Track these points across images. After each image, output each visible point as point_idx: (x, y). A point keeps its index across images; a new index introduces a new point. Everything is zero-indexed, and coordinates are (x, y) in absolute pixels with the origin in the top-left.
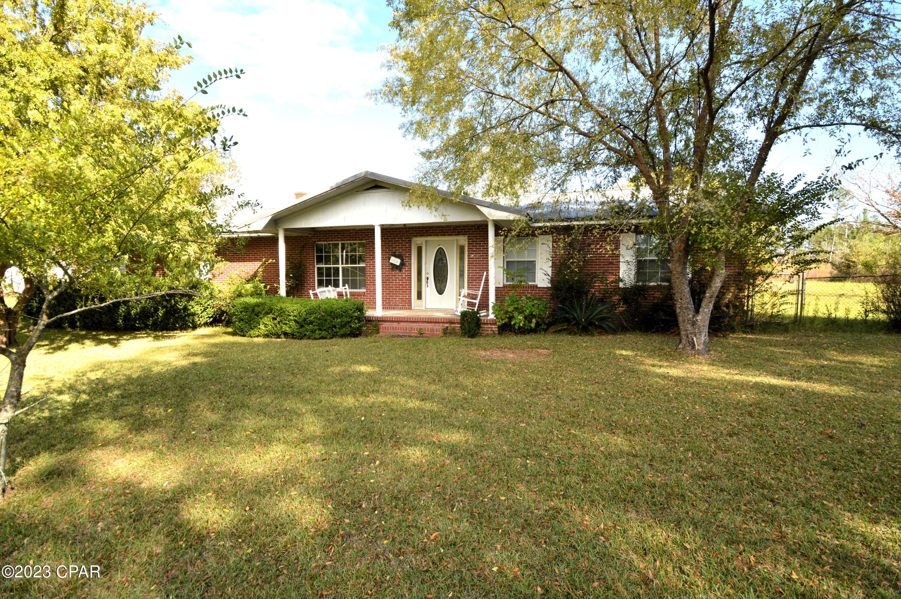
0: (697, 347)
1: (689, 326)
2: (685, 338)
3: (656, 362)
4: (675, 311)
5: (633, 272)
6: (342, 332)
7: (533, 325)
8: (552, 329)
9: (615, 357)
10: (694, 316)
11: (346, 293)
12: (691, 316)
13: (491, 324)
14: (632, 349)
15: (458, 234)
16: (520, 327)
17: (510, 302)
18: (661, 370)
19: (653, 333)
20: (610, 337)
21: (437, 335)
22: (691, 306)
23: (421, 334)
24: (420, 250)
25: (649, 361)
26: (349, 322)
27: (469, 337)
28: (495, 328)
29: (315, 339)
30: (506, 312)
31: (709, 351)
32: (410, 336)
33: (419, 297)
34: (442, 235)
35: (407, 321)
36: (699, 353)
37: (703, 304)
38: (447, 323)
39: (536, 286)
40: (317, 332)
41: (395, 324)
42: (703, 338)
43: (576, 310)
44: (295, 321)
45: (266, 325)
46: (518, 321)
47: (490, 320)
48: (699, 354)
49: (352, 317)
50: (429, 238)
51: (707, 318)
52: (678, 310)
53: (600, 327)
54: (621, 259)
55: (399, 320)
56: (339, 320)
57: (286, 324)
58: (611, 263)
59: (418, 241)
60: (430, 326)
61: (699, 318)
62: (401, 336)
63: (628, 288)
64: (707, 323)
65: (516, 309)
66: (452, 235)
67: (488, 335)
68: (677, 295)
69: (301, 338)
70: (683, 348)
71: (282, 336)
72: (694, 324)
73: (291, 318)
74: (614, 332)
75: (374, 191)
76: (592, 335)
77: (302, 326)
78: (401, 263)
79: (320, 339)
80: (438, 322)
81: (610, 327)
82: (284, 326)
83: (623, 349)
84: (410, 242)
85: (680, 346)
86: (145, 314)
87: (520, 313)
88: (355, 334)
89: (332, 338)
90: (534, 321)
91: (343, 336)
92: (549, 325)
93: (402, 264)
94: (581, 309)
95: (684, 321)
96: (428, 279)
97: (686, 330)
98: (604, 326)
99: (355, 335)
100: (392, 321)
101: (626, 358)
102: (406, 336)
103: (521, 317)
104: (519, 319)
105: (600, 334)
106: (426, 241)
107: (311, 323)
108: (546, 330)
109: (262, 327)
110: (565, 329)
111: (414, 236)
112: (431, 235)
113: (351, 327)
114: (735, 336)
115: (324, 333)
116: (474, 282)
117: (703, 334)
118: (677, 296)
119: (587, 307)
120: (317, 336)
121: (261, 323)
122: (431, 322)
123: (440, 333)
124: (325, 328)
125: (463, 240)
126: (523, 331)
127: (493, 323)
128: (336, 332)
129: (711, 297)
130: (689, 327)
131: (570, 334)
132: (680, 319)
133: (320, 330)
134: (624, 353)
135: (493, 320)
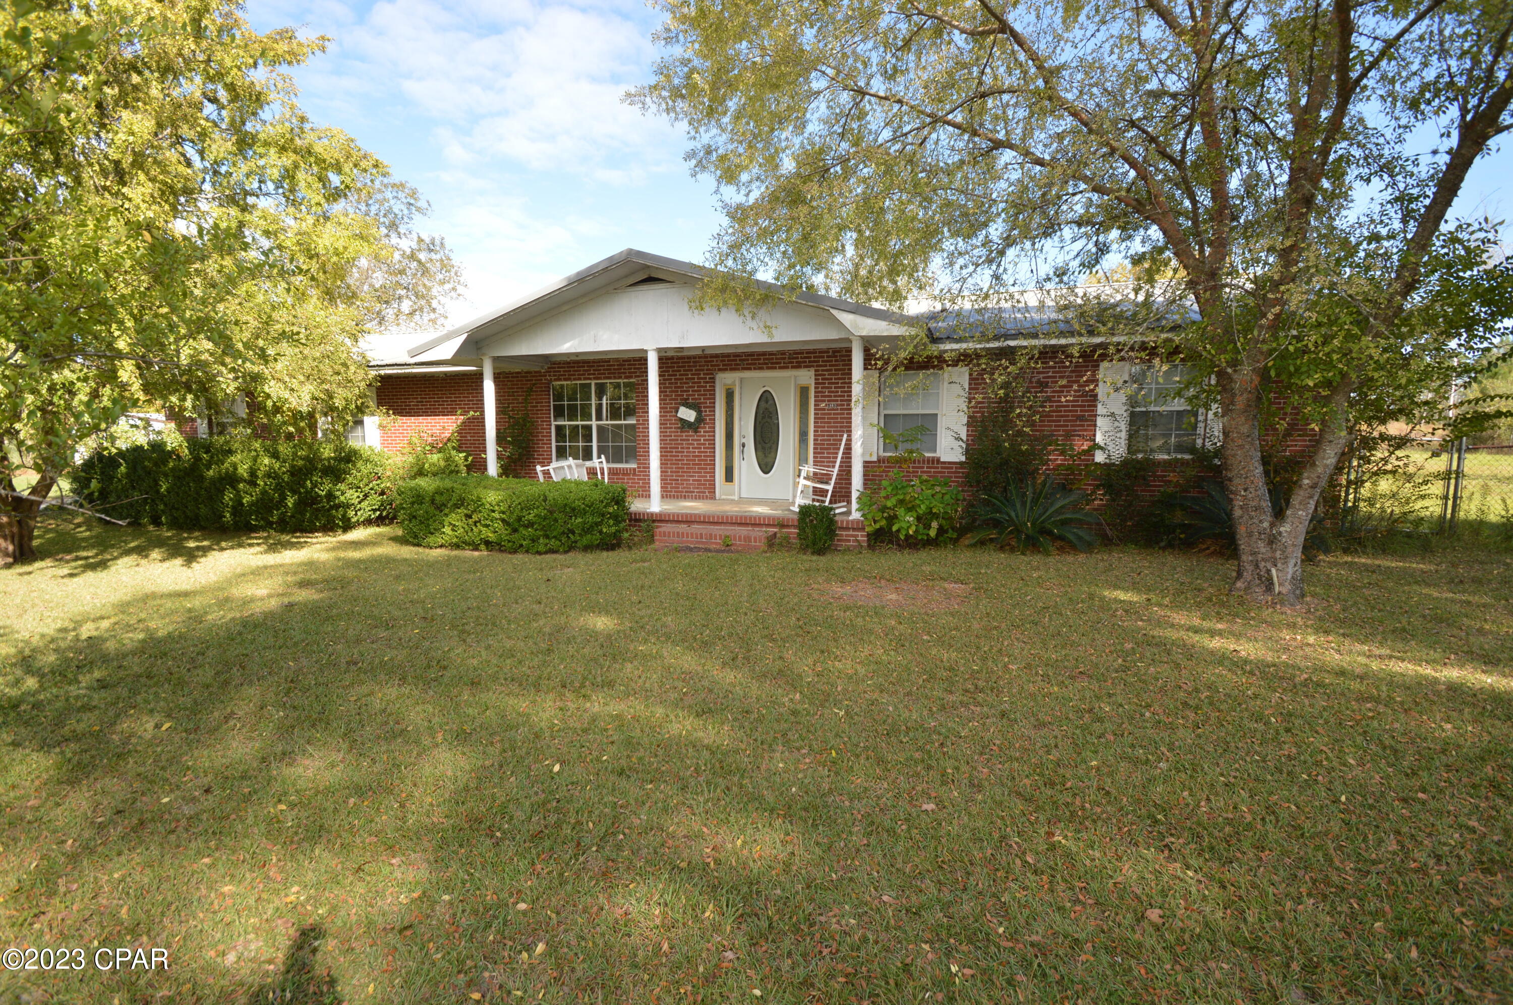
0: (1277, 590)
1: (1261, 544)
2: (1250, 568)
3: (1196, 622)
4: (1229, 515)
5: (1124, 435)
6: (585, 540)
7: (933, 533)
8: (968, 540)
9: (1106, 606)
10: (1272, 525)
11: (602, 470)
12: (1266, 525)
13: (854, 529)
14: (1134, 587)
15: (798, 366)
16: (908, 537)
17: (889, 489)
18: (1215, 643)
19: (1164, 549)
20: (1082, 557)
21: (756, 548)
22: (1266, 504)
23: (728, 547)
24: (730, 395)
25: (1179, 618)
26: (597, 524)
27: (813, 553)
28: (861, 537)
29: (539, 553)
30: (884, 509)
31: (1303, 596)
32: (707, 550)
33: (729, 477)
34: (768, 368)
35: (704, 522)
36: (1281, 600)
37: (1295, 501)
38: (774, 526)
39: (938, 460)
40: (541, 540)
41: (683, 528)
42: (1290, 570)
43: (1014, 505)
44: (503, 520)
45: (454, 528)
46: (905, 525)
47: (853, 521)
48: (1282, 603)
49: (603, 515)
50: (747, 374)
51: (1302, 529)
52: (1237, 513)
53: (1061, 538)
54: (1101, 410)
55: (689, 520)
56: (579, 520)
57: (487, 526)
58: (1081, 418)
59: (725, 379)
60: (743, 531)
61: (1285, 528)
62: (691, 550)
63: (1114, 464)
64: (1301, 539)
65: (901, 502)
66: (787, 368)
67: (848, 550)
68: (1236, 481)
69: (515, 552)
70: (1247, 588)
71: (483, 547)
72: (1272, 541)
73: (496, 515)
74: (1089, 548)
75: (645, 287)
76: (1047, 554)
77: (515, 531)
78: (696, 419)
79: (546, 553)
80: (760, 525)
81: (1080, 538)
82: (484, 529)
83: (1116, 587)
84: (713, 381)
85: (1239, 584)
87: (909, 510)
88: (611, 544)
89: (566, 552)
90: (935, 525)
91: (587, 548)
92: (963, 531)
93: (699, 420)
94: (1024, 504)
95: (1250, 535)
96: (744, 445)
97: (1254, 554)
98: (1070, 537)
99: (611, 547)
100: (678, 522)
101: (1129, 609)
102: (699, 549)
103: (910, 518)
104: (907, 522)
105: (1061, 550)
106: (741, 380)
107: (531, 524)
108: (955, 541)
109: (447, 530)
110: (991, 540)
111: (720, 370)
112: (750, 369)
113: (601, 532)
114: (1330, 558)
115: (553, 543)
116: (825, 452)
117: (1292, 562)
118: (1237, 484)
119: (1035, 500)
120: (541, 548)
121: (446, 523)
122: (746, 524)
123: (762, 545)
124: (555, 533)
125: (806, 377)
126: (912, 544)
127: (858, 526)
128: (576, 542)
129: (1314, 486)
130: (1262, 547)
131: (1002, 549)
132: (1242, 530)
133: (547, 537)
134: (1122, 596)
135: (858, 521)
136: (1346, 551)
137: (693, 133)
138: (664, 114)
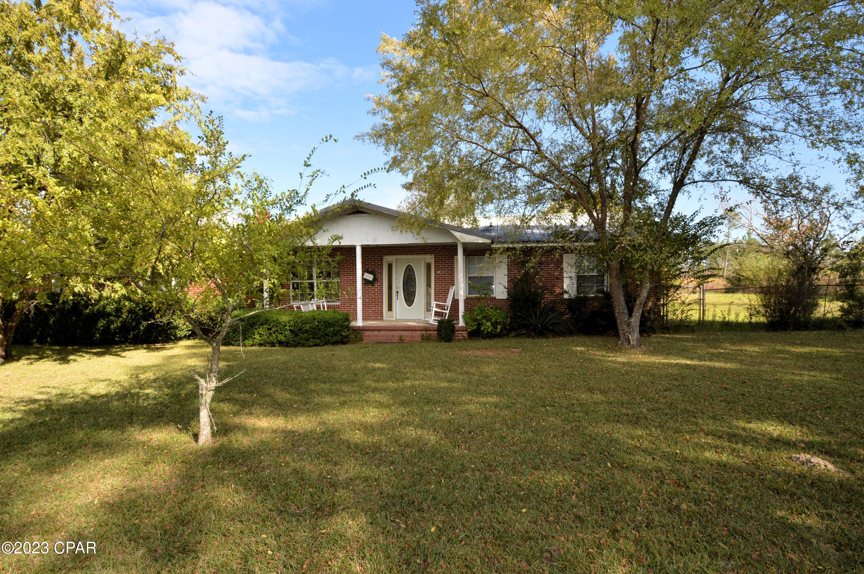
0: (632, 343)
1: (625, 326)
2: (622, 336)
3: (604, 353)
4: (614, 315)
5: (575, 286)
6: (334, 339)
7: (498, 330)
8: (513, 334)
9: (573, 352)
10: (628, 319)
11: (323, 306)
12: (626, 319)
13: (461, 331)
14: (583, 346)
15: (426, 253)
16: (488, 332)
17: (478, 311)
18: (610, 359)
19: (594, 335)
20: (562, 338)
21: (416, 341)
22: (626, 311)
23: (401, 340)
24: (390, 266)
25: (600, 353)
26: (340, 331)
27: (445, 341)
28: (465, 334)
29: (309, 346)
30: (476, 320)
31: (641, 345)
32: (392, 343)
33: (390, 309)
34: (411, 254)
35: (387, 330)
36: (633, 347)
37: (635, 310)
38: (423, 330)
39: (495, 298)
40: (311, 340)
41: (376, 333)
42: (636, 336)
43: (532, 318)
44: (291, 330)
45: (261, 335)
46: (486, 327)
47: (461, 327)
48: (633, 348)
49: (342, 327)
50: (399, 257)
51: (638, 320)
52: (617, 315)
53: (552, 331)
54: (565, 275)
55: (379, 329)
56: (331, 329)
57: (281, 333)
58: (558, 278)
59: (388, 259)
60: (409, 333)
61: (632, 320)
62: (384, 343)
63: (572, 299)
64: (638, 324)
65: (484, 317)
66: (420, 254)
67: (459, 340)
68: (615, 303)
69: (295, 346)
70: (622, 344)
71: (277, 345)
72: (629, 325)
73: (287, 328)
74: (565, 335)
75: (356, 215)
76: (547, 337)
77: (296, 335)
78: (373, 279)
79: (313, 346)
80: (415, 330)
81: (561, 331)
82: (280, 336)
83: (576, 346)
84: (382, 260)
85: (619, 342)
86: (125, 329)
87: (487, 321)
88: (343, 341)
89: (323, 345)
90: (499, 327)
91: (335, 343)
92: (509, 331)
93: (375, 279)
94: (536, 318)
95: (621, 323)
96: (398, 292)
97: (623, 330)
98: (557, 330)
99: (344, 343)
100: (373, 330)
101: (581, 352)
102: (389, 343)
103: (489, 324)
104: (487, 326)
105: (553, 336)
106: (396, 259)
107: (306, 331)
108: (507, 335)
109: (257, 336)
110: (523, 334)
111: (386, 254)
112: (401, 254)
113: (341, 335)
114: (656, 335)
115: (318, 341)
116: (441, 295)
117: (636, 333)
118: (616, 304)
119: (541, 315)
120: (310, 344)
121: (256, 333)
122: (409, 330)
123: (419, 339)
124: (318, 336)
125: (430, 258)
126: (491, 336)
127: (462, 329)
128: (329, 340)
129: (640, 304)
130: (625, 327)
131: (528, 337)
132: (619, 321)
133: (314, 338)
134: (579, 349)
135: (463, 327)
136: (663, 333)
137: (386, 152)
138: (373, 144)
